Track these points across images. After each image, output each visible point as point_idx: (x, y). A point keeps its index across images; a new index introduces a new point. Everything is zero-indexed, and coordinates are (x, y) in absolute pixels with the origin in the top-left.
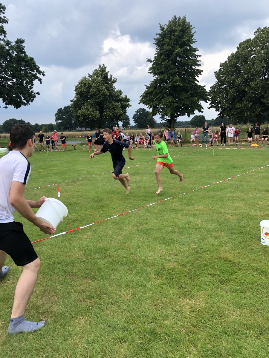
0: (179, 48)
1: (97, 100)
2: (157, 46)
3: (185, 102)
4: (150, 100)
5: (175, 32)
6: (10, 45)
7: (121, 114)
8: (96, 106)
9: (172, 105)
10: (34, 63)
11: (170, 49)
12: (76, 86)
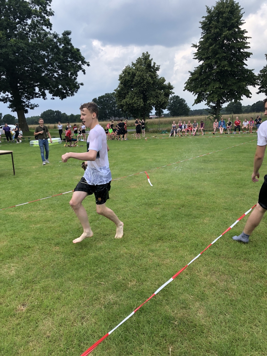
0: (227, 30)
1: (141, 88)
2: (203, 30)
3: (233, 87)
4: (195, 86)
5: (223, 14)
6: (57, 38)
7: (164, 102)
8: (140, 94)
9: (219, 91)
10: (80, 54)
11: (218, 32)
12: (120, 76)
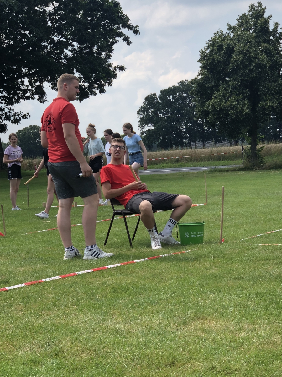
1: (244, 77)
8: (243, 90)
12: (202, 52)
